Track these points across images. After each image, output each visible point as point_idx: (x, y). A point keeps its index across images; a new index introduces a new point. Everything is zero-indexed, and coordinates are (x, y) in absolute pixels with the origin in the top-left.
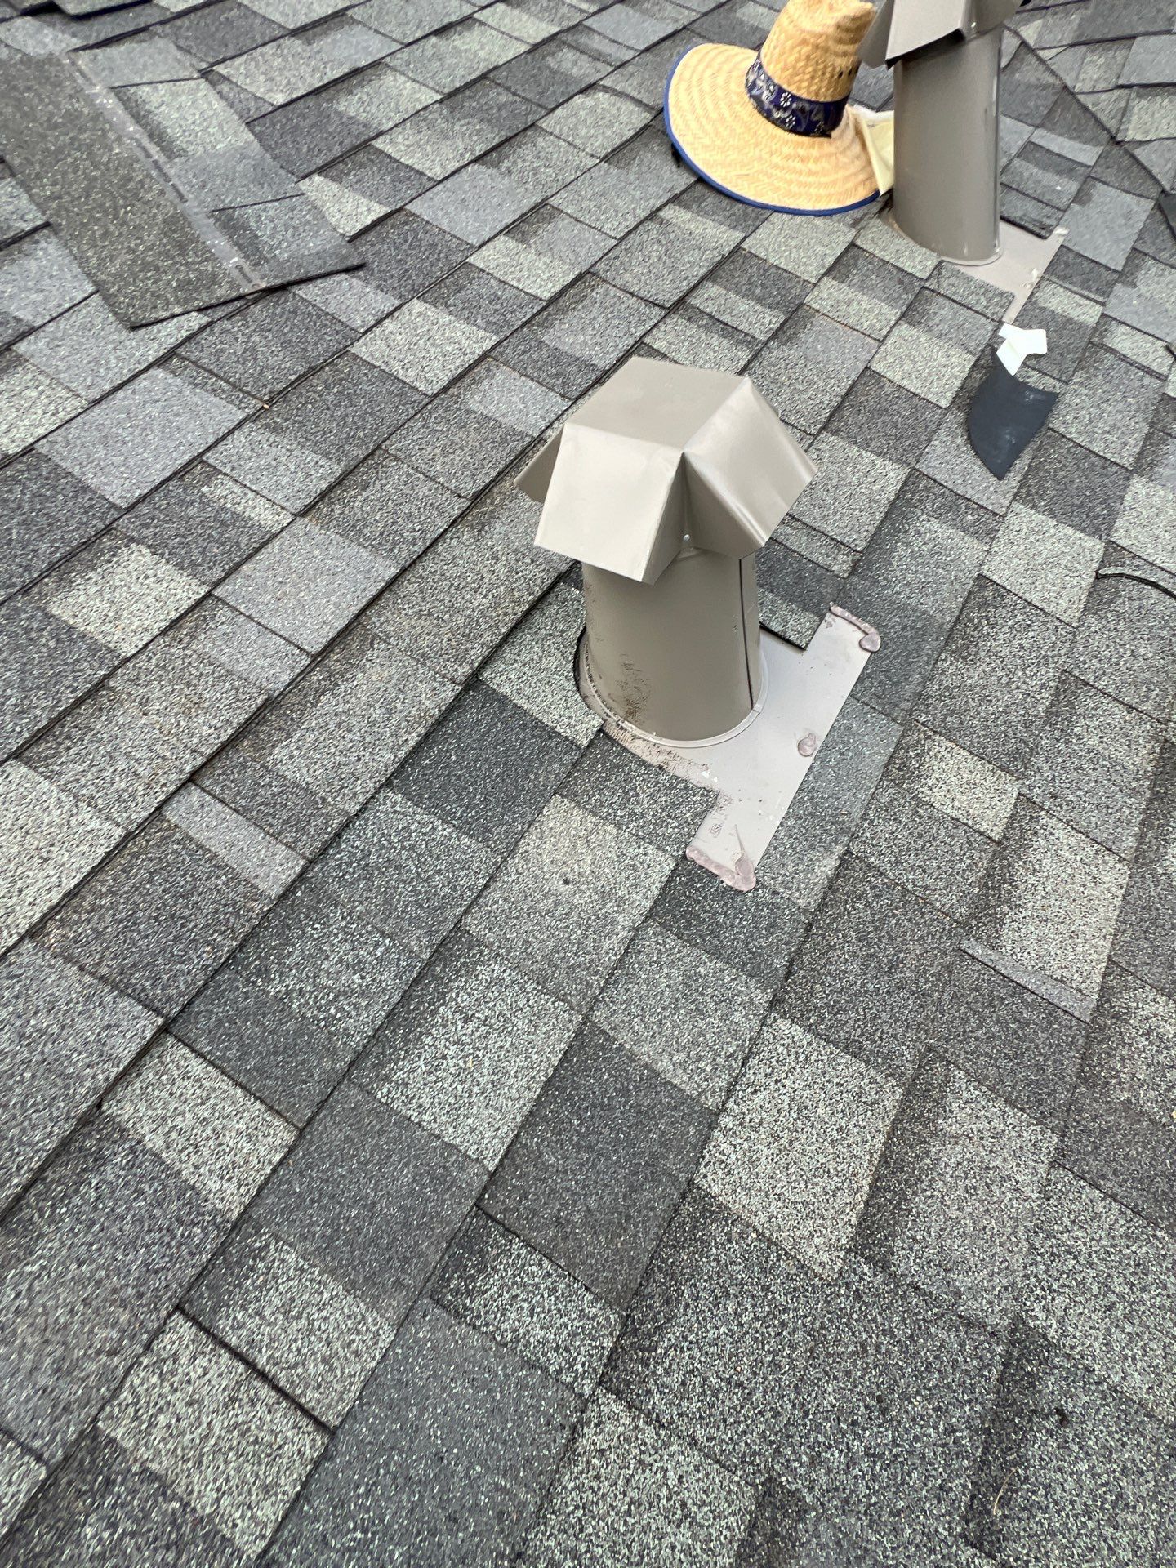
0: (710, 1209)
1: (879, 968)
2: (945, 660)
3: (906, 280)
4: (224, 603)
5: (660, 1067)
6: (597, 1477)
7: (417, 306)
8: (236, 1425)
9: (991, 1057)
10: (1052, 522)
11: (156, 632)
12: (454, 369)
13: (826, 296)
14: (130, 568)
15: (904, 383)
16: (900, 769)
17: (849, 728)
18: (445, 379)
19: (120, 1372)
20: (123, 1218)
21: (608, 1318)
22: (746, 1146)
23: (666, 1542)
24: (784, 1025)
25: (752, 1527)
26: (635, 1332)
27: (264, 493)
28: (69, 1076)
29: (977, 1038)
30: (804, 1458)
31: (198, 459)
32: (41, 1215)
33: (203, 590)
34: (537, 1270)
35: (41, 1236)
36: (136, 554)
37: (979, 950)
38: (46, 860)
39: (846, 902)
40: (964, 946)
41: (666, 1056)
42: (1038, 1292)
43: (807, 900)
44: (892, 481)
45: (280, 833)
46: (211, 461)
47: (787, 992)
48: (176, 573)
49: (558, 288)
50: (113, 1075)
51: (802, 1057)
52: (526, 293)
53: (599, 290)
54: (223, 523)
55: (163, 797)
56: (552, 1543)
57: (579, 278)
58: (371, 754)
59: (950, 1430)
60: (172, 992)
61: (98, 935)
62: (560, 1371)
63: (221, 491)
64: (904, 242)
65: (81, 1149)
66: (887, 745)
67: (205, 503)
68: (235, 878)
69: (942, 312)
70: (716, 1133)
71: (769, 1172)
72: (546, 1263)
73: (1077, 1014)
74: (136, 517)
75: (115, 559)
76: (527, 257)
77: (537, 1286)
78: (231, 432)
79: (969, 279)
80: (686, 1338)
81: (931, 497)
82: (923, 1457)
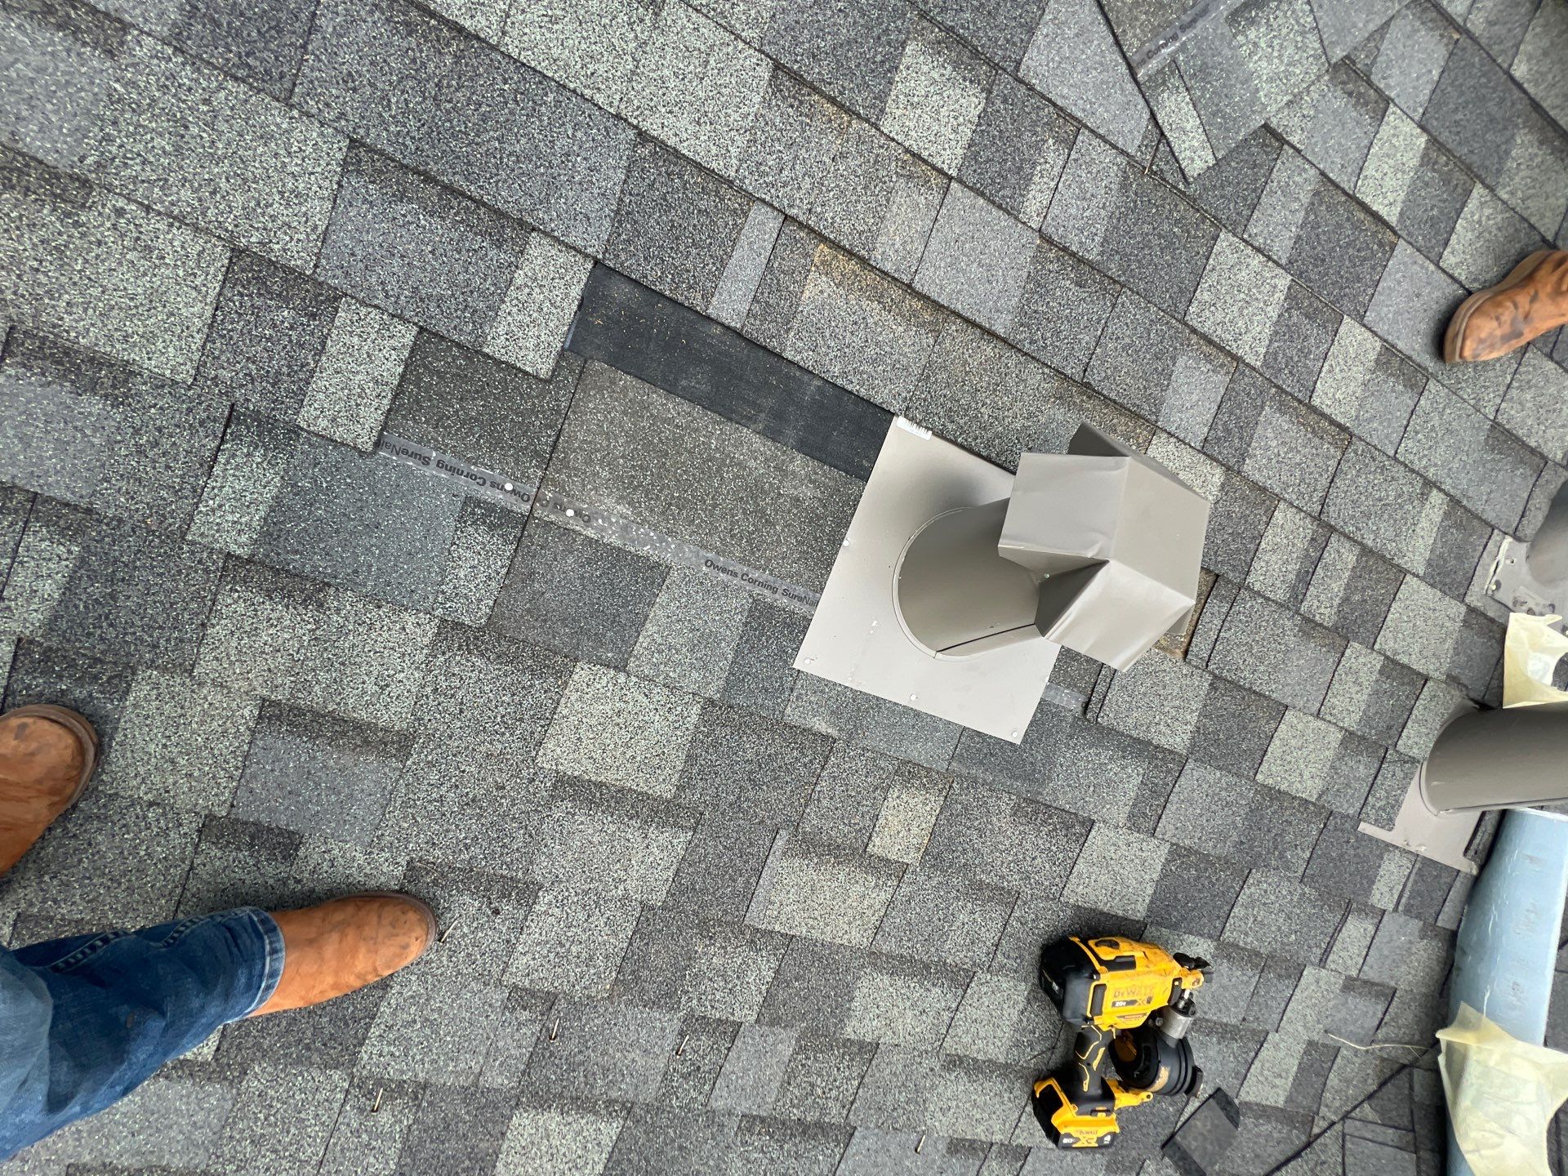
0: (563, 674)
1: (751, 772)
2: (1010, 799)
3: (1393, 732)
4: (945, 194)
5: (648, 625)
6: (390, 629)
7: (1284, 281)
8: (363, 389)
9: (705, 857)
10: (1155, 876)
11: (907, 144)
12: (1218, 334)
13: (1361, 662)
14: (962, 101)
15: (1276, 742)
16: (910, 772)
17: (937, 730)
18: (1207, 328)
19: (376, 302)
20: (466, 272)
21: (481, 618)
22: (609, 694)
23: (366, 678)
24: (696, 710)
25: (385, 730)
26: (476, 638)
27: (1058, 196)
28: (548, 202)
29: (716, 846)
30: (430, 758)
31: (1080, 125)
32: (456, 214)
33: (953, 173)
34: (499, 565)
35: (443, 219)
36: (977, 101)
37: (780, 843)
38: (698, 123)
39: (796, 743)
40: (781, 832)
41: (655, 628)
42: (560, 898)
43: (792, 714)
44: (1171, 741)
45: (758, 302)
46: (1080, 138)
47: (720, 708)
48: (964, 142)
49: (1327, 411)
50: (556, 234)
51: (677, 725)
52: (1316, 383)
53: (1332, 450)
54: (1021, 168)
55: (768, 199)
56: (348, 607)
57: (1343, 428)
59: (467, 847)
60: (623, 257)
61: (651, 186)
62: (443, 592)
63: (1053, 156)
64: (1436, 726)
65: (503, 227)
66: (927, 761)
67: (1038, 147)
68: (717, 276)
69: (1362, 769)
70: (612, 672)
71: (595, 712)
72: (504, 571)
73: (748, 915)
74: (1012, 88)
75: (967, 83)
76: (1358, 373)
77: (489, 567)
78: (1114, 146)
79: (1404, 789)
80: (480, 672)
81: (1162, 775)
82: (448, 831)
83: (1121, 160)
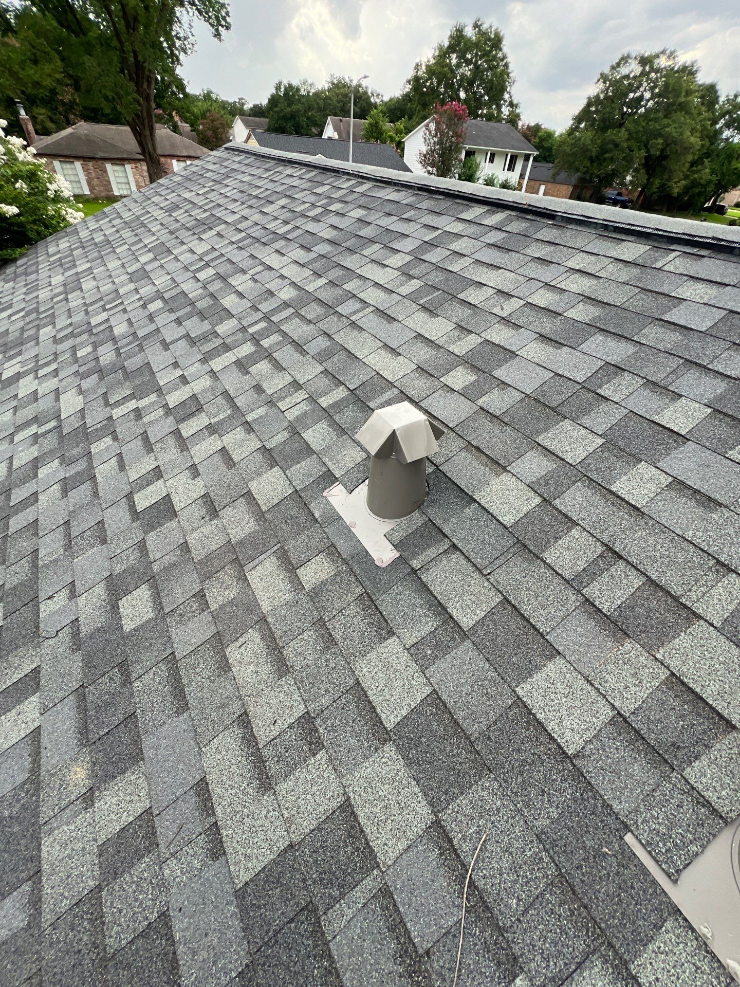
0: (272, 468)
3: (680, 754)
4: (452, 394)
6: (254, 443)
7: (600, 441)
11: (446, 383)
14: (469, 377)
19: (307, 390)
20: (326, 389)
21: (270, 448)
22: (277, 477)
23: (241, 450)
24: (291, 491)
25: (233, 462)
26: (265, 452)
30: (233, 472)
36: (474, 378)
37: (276, 548)
38: (392, 373)
40: (279, 544)
41: (300, 466)
42: (218, 523)
43: (312, 506)
46: (509, 389)
48: (465, 385)
50: (348, 386)
51: (283, 493)
52: (615, 481)
54: (482, 392)
55: (399, 388)
56: (252, 436)
57: (635, 508)
59: (218, 496)
60: (357, 391)
61: (373, 381)
62: (269, 440)
65: (338, 383)
67: (491, 389)
68: (375, 399)
70: (282, 472)
71: (270, 479)
72: (283, 441)
74: (488, 377)
75: (473, 374)
76: (652, 487)
77: (281, 439)
78: (521, 392)
80: (259, 459)
83: (523, 395)
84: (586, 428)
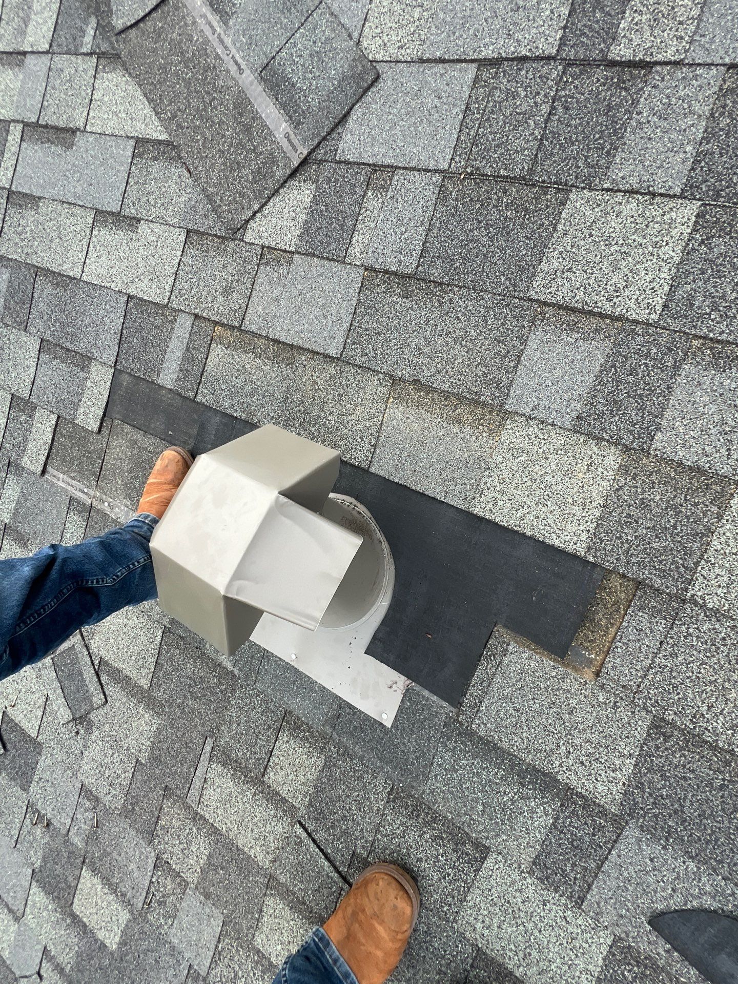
8: (41, 447)
12: (580, 299)
17: (312, 690)
19: (46, 407)
31: (394, 168)
33: (293, 248)
36: (309, 192)
37: (208, 748)
38: (152, 280)
40: (208, 739)
45: (182, 371)
46: (396, 178)
48: (300, 224)
50: (98, 358)
55: (184, 309)
58: (226, 395)
60: (124, 362)
63: (373, 203)
65: (84, 361)
68: (162, 361)
73: (189, 796)
74: (335, 170)
78: (428, 171)
83: (437, 178)
84: (632, 192)
